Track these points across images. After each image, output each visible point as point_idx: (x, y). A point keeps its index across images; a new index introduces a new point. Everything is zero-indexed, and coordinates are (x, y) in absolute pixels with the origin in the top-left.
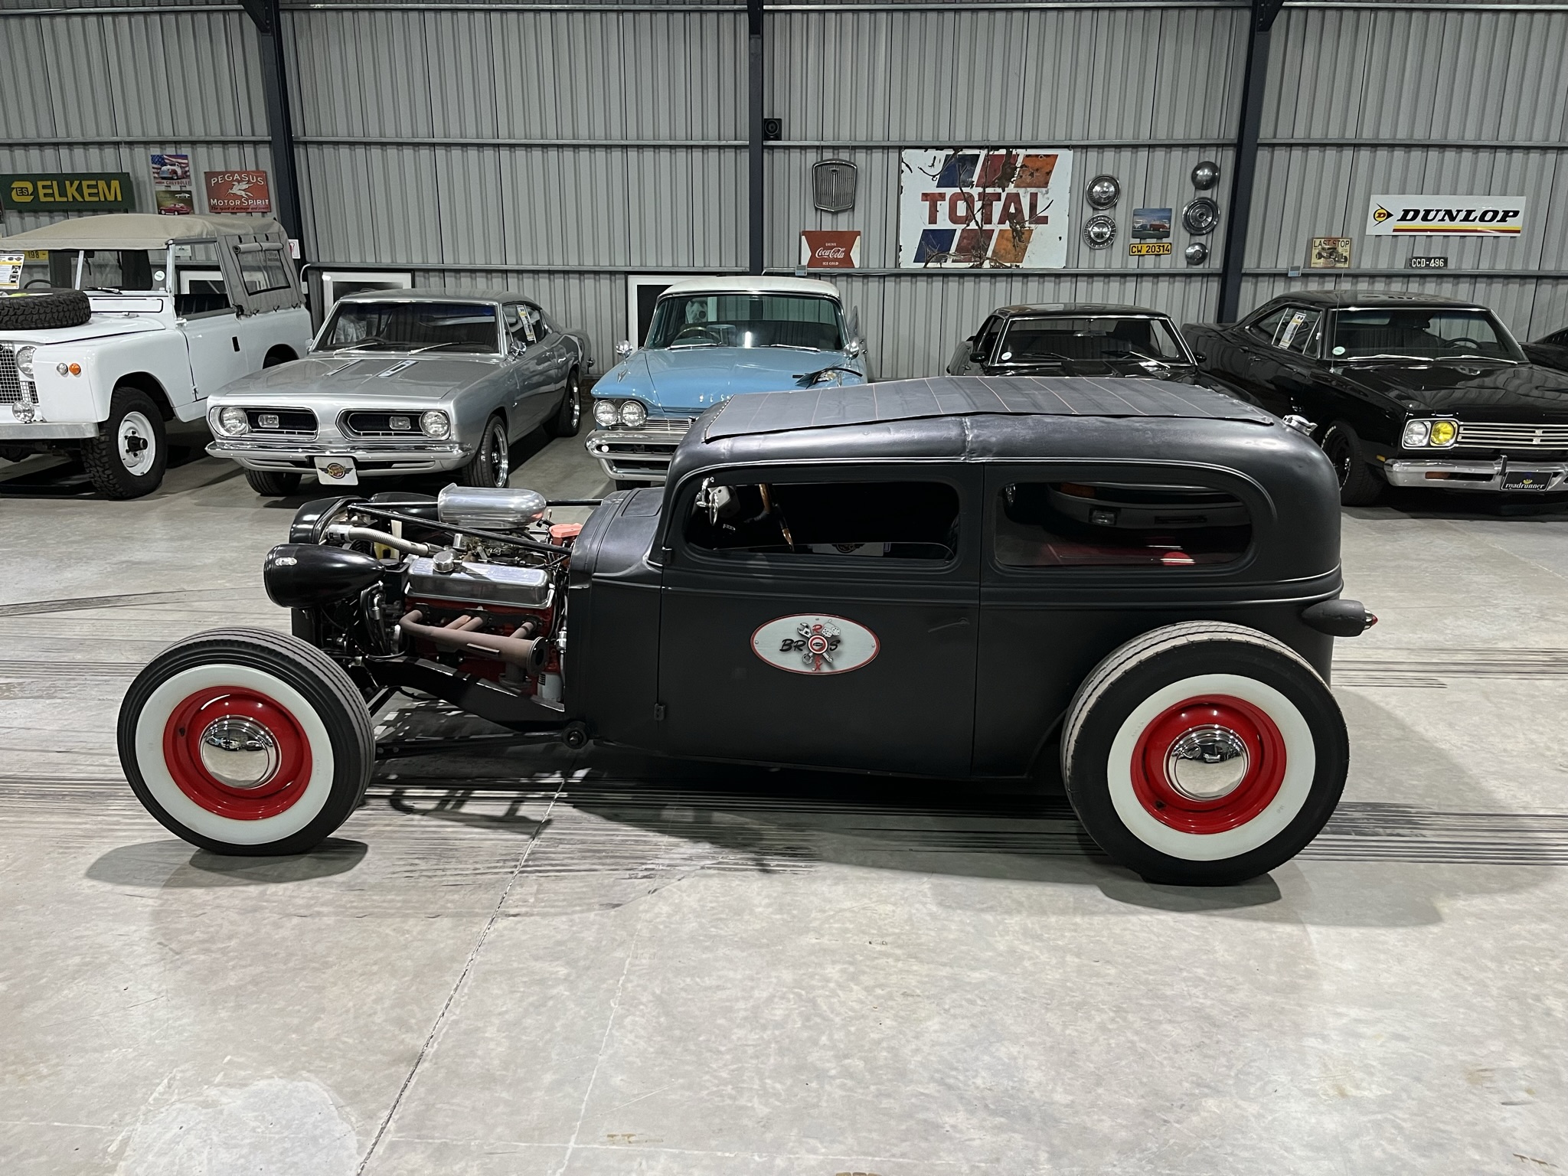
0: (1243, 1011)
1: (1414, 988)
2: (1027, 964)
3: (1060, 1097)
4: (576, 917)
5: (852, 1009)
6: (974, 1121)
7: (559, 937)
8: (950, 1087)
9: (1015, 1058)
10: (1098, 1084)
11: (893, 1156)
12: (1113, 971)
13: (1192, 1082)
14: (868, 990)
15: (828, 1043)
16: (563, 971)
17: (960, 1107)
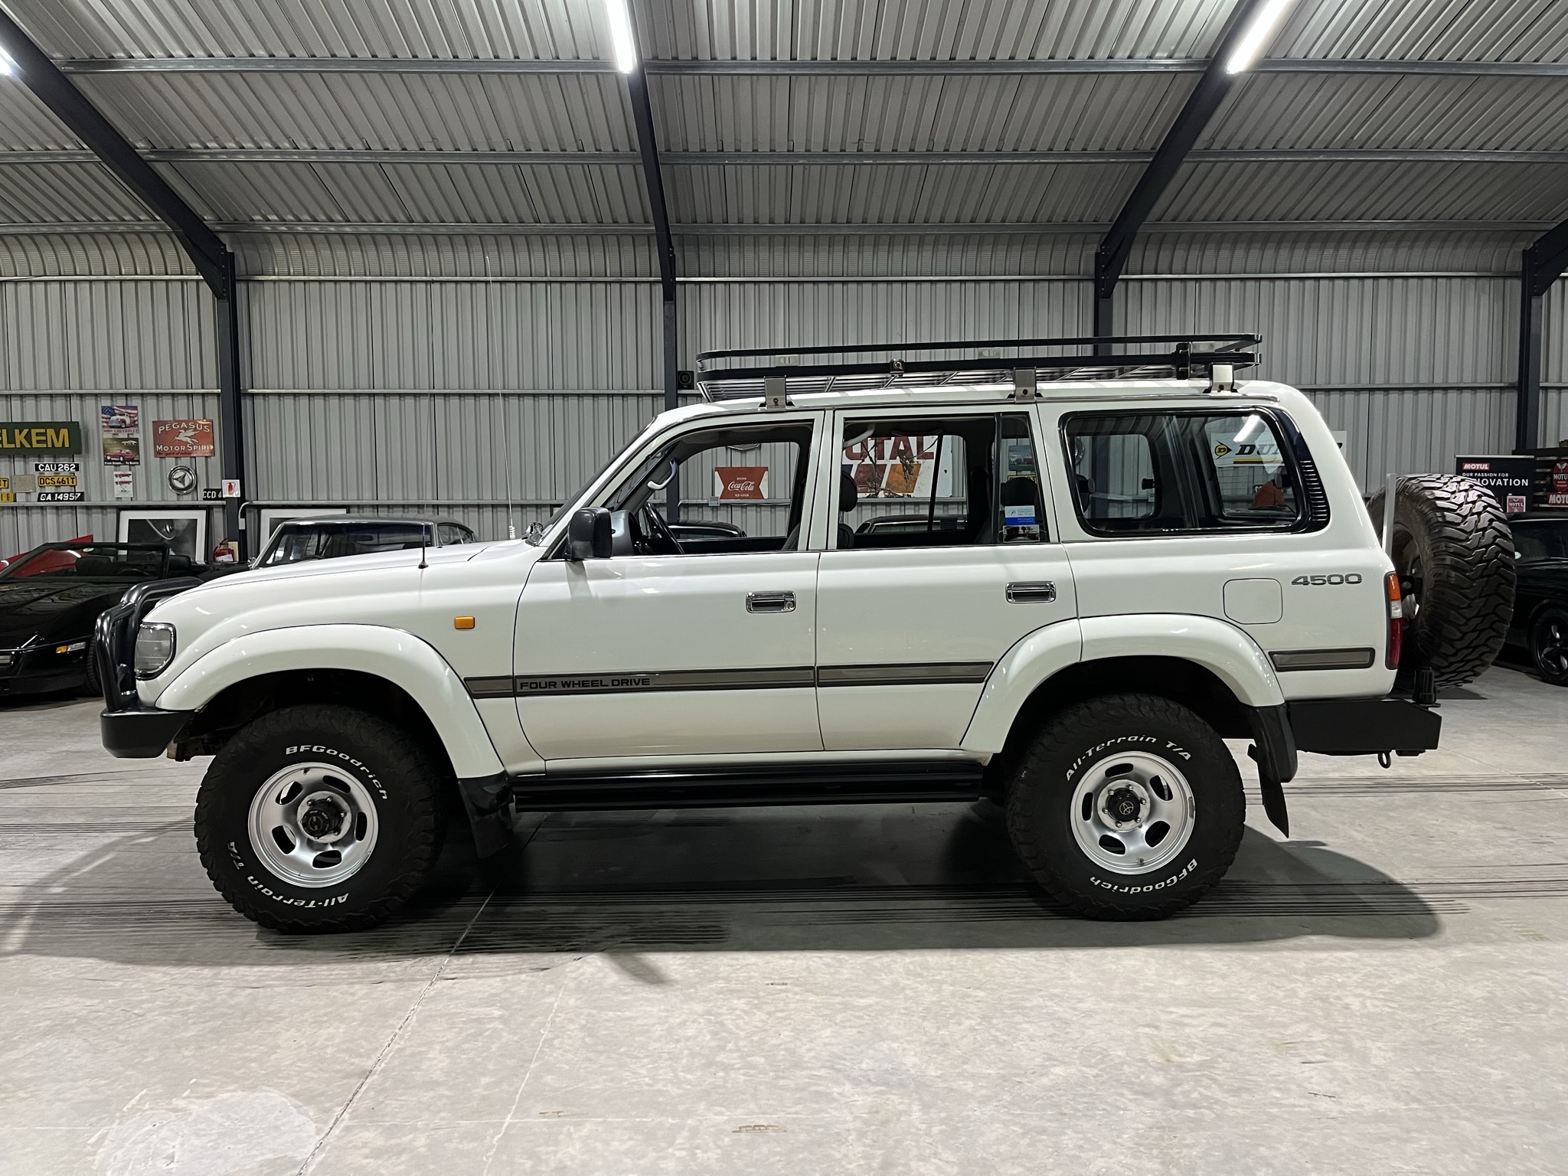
0: (1089, 1014)
1: (1233, 995)
2: (909, 993)
3: (932, 1072)
4: (509, 978)
5: (756, 1027)
6: (858, 1089)
7: (494, 991)
8: (839, 1071)
9: (895, 1050)
10: (964, 1063)
11: (789, 1113)
12: (981, 994)
13: (1044, 1058)
14: (769, 1014)
15: (733, 1048)
16: (497, 1013)
17: (847, 1083)
